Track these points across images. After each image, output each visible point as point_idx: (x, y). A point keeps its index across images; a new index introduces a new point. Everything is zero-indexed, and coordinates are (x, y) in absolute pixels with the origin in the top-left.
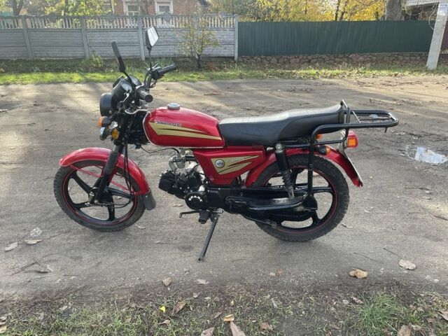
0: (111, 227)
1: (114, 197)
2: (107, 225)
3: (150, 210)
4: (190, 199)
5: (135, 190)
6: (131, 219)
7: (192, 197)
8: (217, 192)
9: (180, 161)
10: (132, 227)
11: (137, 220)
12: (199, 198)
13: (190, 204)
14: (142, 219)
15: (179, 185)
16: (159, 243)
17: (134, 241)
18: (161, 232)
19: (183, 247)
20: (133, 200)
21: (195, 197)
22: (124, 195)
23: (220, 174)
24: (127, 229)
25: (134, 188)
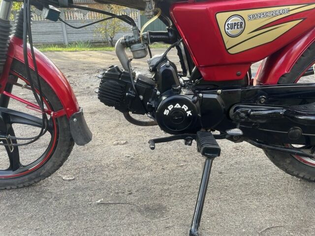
0: (15, 181)
1: (15, 126)
2: (7, 178)
3: (83, 144)
4: (166, 112)
5: (51, 108)
6: (49, 165)
7: (170, 107)
8: (215, 96)
9: (139, 42)
10: (51, 179)
11: (60, 165)
12: (185, 107)
13: (165, 123)
14: (68, 164)
15: (138, 91)
16: (101, 203)
17: (55, 204)
18: (102, 183)
19: (147, 209)
20: (50, 129)
21: (178, 106)
22: (33, 122)
23: (231, 51)
24: (43, 183)
25: (49, 105)
